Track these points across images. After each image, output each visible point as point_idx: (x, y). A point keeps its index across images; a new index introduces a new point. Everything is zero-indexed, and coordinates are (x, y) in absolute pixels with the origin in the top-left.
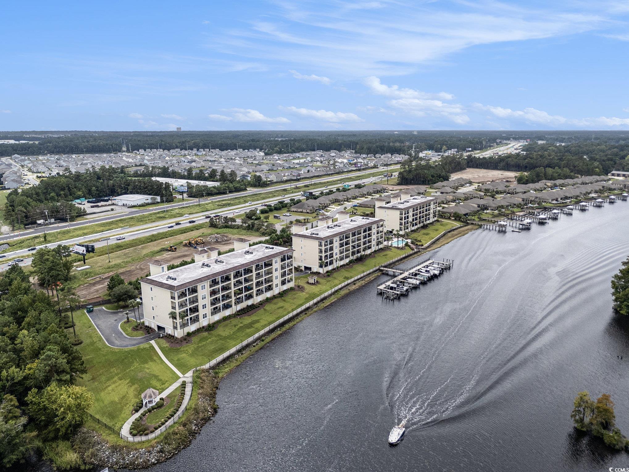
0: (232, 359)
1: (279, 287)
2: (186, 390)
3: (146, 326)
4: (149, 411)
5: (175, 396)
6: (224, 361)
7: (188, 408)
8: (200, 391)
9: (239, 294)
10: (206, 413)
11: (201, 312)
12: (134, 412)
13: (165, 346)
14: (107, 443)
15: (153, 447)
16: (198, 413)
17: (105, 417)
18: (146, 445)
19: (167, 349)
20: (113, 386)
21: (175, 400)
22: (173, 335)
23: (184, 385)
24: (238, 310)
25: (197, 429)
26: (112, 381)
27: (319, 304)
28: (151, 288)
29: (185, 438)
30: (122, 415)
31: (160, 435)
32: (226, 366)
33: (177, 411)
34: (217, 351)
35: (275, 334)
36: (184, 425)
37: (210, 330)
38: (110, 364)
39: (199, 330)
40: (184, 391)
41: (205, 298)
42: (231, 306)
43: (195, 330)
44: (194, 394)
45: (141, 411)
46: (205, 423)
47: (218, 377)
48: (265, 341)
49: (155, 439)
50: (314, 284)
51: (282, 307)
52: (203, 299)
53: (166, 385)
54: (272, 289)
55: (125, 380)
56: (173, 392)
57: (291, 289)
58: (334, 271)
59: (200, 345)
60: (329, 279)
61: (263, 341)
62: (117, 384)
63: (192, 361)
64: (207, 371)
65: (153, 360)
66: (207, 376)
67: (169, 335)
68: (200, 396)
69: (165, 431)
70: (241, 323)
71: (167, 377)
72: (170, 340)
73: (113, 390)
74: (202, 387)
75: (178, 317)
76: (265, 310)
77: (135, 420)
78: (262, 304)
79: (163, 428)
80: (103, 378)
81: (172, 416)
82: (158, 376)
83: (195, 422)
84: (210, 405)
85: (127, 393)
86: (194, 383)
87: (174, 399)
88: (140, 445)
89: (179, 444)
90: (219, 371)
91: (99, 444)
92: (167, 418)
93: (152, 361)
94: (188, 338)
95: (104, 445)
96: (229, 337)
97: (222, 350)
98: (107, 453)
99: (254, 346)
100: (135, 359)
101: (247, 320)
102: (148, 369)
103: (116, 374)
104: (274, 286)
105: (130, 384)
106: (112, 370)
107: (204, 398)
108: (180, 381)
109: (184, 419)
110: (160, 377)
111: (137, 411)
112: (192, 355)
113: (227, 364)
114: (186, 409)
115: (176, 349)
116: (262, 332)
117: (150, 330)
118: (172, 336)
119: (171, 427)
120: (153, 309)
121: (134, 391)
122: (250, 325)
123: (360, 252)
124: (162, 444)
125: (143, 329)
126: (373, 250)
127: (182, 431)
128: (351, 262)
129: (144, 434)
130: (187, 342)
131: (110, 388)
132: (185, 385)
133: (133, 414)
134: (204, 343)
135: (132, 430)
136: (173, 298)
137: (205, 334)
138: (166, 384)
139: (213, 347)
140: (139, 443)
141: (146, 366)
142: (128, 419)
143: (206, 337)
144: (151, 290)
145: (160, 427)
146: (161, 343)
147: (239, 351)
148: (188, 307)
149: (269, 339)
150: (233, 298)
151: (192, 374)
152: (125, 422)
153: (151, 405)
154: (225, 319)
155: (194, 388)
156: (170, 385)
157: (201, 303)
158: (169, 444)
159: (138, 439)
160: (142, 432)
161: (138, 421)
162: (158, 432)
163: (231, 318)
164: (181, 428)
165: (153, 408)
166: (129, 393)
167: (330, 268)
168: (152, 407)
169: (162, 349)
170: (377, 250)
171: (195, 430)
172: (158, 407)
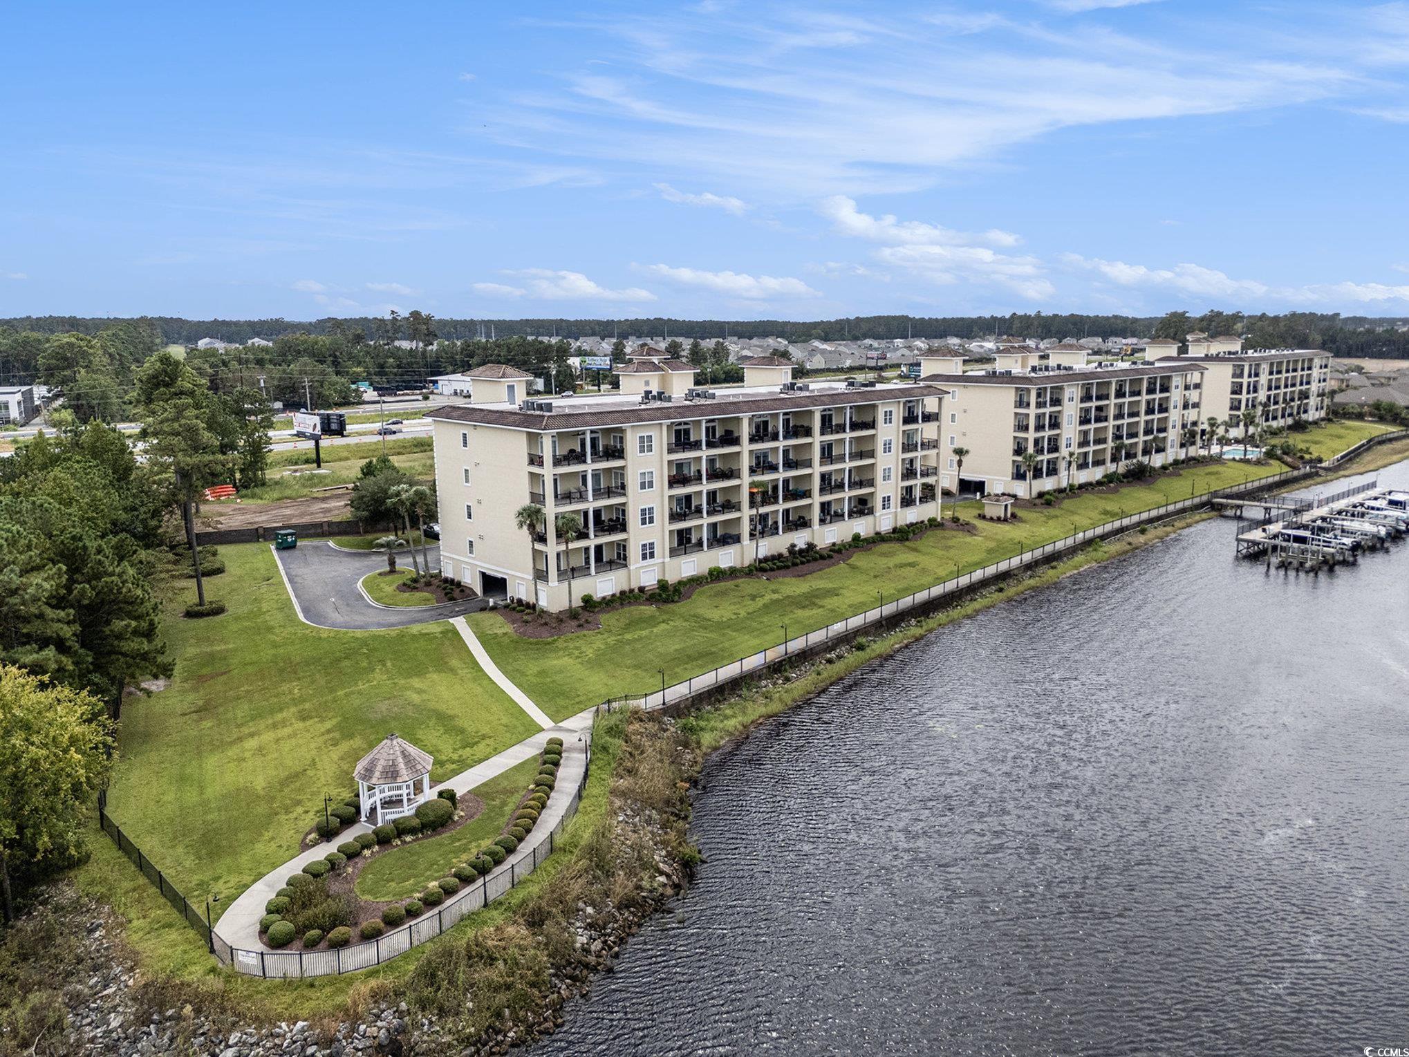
0: (749, 690)
1: (892, 510)
2: (561, 773)
3: (446, 580)
4: (383, 839)
5: (512, 792)
6: (720, 693)
7: (560, 840)
8: (623, 783)
9: (765, 502)
10: (645, 876)
11: (637, 535)
12: (313, 836)
13: (500, 631)
14: (132, 969)
15: (354, 1018)
16: (609, 874)
17: (180, 850)
18: (320, 1001)
19: (506, 640)
20: (268, 736)
21: (508, 809)
22: (532, 600)
23: (553, 756)
24: (761, 556)
25: (596, 946)
26: (270, 721)
27: (1040, 570)
28: (464, 435)
29: (533, 985)
30: (259, 847)
31: (405, 956)
32: (729, 712)
33: (510, 850)
34: (690, 659)
35: (901, 635)
36: (536, 920)
37: (666, 601)
38: (287, 669)
39: (625, 598)
40: (552, 774)
41: (651, 485)
42: (737, 539)
43: (613, 595)
44: (593, 789)
45: (347, 837)
46: (640, 926)
47: (698, 743)
48: (868, 650)
49: (372, 974)
50: (1005, 520)
51: (912, 565)
52: (643, 486)
53: (481, 749)
54: (871, 512)
55: (322, 720)
56: (505, 776)
57: (933, 524)
58: (1063, 495)
59: (628, 636)
60: (1052, 511)
61: (861, 648)
62: (287, 731)
63: (597, 682)
64: (652, 716)
65: (442, 665)
66: (653, 736)
67: (520, 601)
68: (618, 803)
69: (431, 940)
70: (774, 592)
71: (489, 722)
72: (518, 616)
73: (260, 751)
74: (631, 772)
75: (551, 535)
76: (853, 567)
77: (304, 871)
78: (839, 551)
79: (426, 925)
80: (242, 710)
81: (483, 870)
82: (452, 718)
83: (590, 910)
84: (665, 843)
85: (314, 762)
86: (596, 749)
87: (504, 804)
88: (287, 998)
89: (499, 1015)
90: (702, 723)
91: (96, 968)
92: (456, 875)
93: (439, 671)
94: (585, 615)
95: (116, 978)
96: (736, 625)
97: (711, 658)
98: (114, 1024)
99: (830, 661)
100: (383, 662)
101: (793, 586)
102: (420, 692)
103: (293, 699)
104: (878, 503)
105: (336, 735)
106: (285, 687)
107: (637, 813)
108: (541, 740)
109: (534, 889)
110: (460, 723)
111: (327, 834)
112: (596, 663)
113: (731, 706)
114: (552, 850)
115: (537, 643)
116: (856, 622)
117: (457, 592)
118: (528, 606)
119: (469, 919)
120: (470, 516)
121: (342, 758)
122: (810, 600)
123: (1135, 456)
124: (403, 1006)
125: (434, 587)
126: (1170, 460)
127: (520, 947)
128: (1110, 478)
129: (323, 945)
130: (580, 626)
131: (251, 743)
132: (560, 754)
133: (305, 847)
134: (644, 633)
135: (275, 917)
136: (535, 460)
137: (649, 610)
138: (482, 746)
139: (677, 647)
140: (288, 984)
141: (416, 682)
142: (274, 866)
143: (652, 617)
144: (465, 444)
145: (412, 913)
146: (487, 623)
147: (776, 669)
148: (591, 505)
149: (880, 646)
150: (746, 512)
151: (590, 722)
152: (260, 876)
153: (393, 814)
154: (717, 575)
155: (593, 767)
156: (497, 751)
157: (635, 501)
158: (442, 1012)
159: (284, 964)
160: (315, 932)
161: (316, 876)
162: (396, 941)
163: (737, 577)
164: (518, 932)
165: (401, 829)
166: (319, 766)
167: (1048, 484)
168: (394, 821)
169: (487, 642)
170: (1183, 462)
171: (586, 950)
172: (424, 827)
